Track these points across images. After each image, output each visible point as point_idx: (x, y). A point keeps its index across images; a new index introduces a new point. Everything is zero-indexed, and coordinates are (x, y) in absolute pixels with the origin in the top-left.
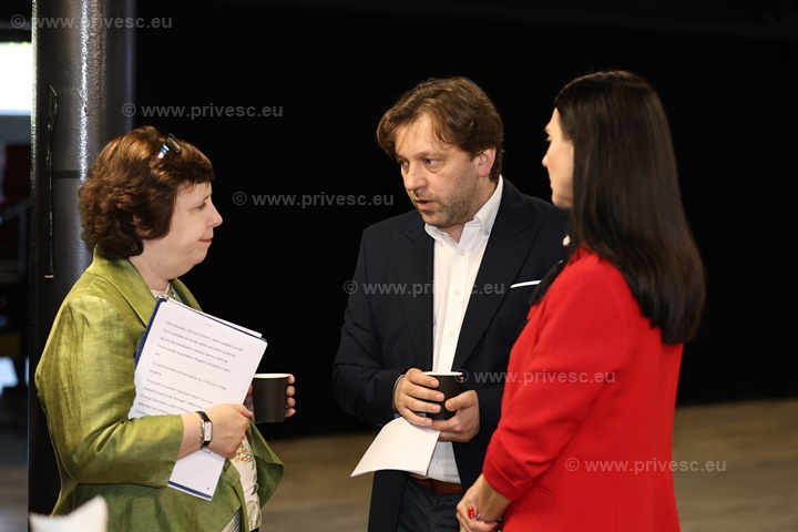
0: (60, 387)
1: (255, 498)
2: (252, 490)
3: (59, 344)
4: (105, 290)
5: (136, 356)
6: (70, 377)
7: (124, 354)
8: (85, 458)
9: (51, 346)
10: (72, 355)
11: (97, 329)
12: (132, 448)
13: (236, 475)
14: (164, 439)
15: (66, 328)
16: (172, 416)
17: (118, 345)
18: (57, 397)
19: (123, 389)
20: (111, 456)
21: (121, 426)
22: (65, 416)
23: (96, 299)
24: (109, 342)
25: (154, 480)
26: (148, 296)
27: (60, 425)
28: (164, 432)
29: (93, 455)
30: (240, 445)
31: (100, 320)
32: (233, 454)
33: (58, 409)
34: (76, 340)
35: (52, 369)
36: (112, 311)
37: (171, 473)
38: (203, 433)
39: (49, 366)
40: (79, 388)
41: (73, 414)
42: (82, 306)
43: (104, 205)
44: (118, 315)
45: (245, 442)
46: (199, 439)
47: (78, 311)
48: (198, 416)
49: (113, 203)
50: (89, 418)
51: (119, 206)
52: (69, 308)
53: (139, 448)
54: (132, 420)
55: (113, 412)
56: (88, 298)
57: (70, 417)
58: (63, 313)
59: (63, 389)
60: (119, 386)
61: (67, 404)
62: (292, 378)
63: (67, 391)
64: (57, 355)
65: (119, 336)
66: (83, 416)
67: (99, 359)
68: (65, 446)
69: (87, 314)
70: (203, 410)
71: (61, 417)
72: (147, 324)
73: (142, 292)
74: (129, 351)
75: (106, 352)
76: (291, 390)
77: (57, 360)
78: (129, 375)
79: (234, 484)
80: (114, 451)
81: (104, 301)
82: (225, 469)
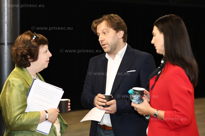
0: (6, 103)
1: (60, 134)
2: (59, 132)
3: (6, 91)
4: (19, 76)
5: (28, 95)
6: (9, 101)
7: (24, 94)
8: (13, 123)
9: (4, 92)
10: (10, 94)
11: (17, 87)
12: (26, 121)
13: (55, 128)
14: (35, 118)
15: (8, 87)
16: (37, 112)
17: (23, 92)
18: (5, 106)
19: (24, 104)
20: (20, 123)
21: (23, 114)
22: (7, 111)
23: (16, 79)
24: (20, 91)
25: (32, 129)
26: (30, 78)
27: (6, 114)
28: (35, 116)
29: (15, 122)
30: (56, 120)
31: (18, 84)
32: (54, 122)
33: (5, 109)
34: (11, 90)
35: (4, 98)
36: (21, 82)
37: (37, 127)
38: (46, 116)
39: (3, 97)
40: (12, 104)
41: (10, 111)
42: (13, 81)
43: (19, 54)
44: (23, 84)
45: (57, 119)
46: (45, 118)
47: (11, 82)
48: (45, 112)
49: (22, 53)
50: (14, 112)
51: (24, 53)
52: (9, 81)
53: (28, 121)
54: (26, 113)
55: (21, 110)
56: (14, 79)
57: (9, 112)
58: (7, 83)
59: (7, 104)
60: (23, 103)
61: (8, 108)
62: (69, 100)
63: (8, 104)
64: (5, 94)
65: (23, 89)
66: (12, 112)
67: (17, 96)
68: (7, 120)
69: (14, 83)
70: (46, 110)
71: (6, 112)
72: (30, 86)
73: (29, 77)
74: (26, 93)
75: (19, 94)
76: (69, 104)
77: (5, 96)
78: (25, 100)
79: (54, 131)
80: (21, 122)
81: (19, 79)
82: (52, 127)
